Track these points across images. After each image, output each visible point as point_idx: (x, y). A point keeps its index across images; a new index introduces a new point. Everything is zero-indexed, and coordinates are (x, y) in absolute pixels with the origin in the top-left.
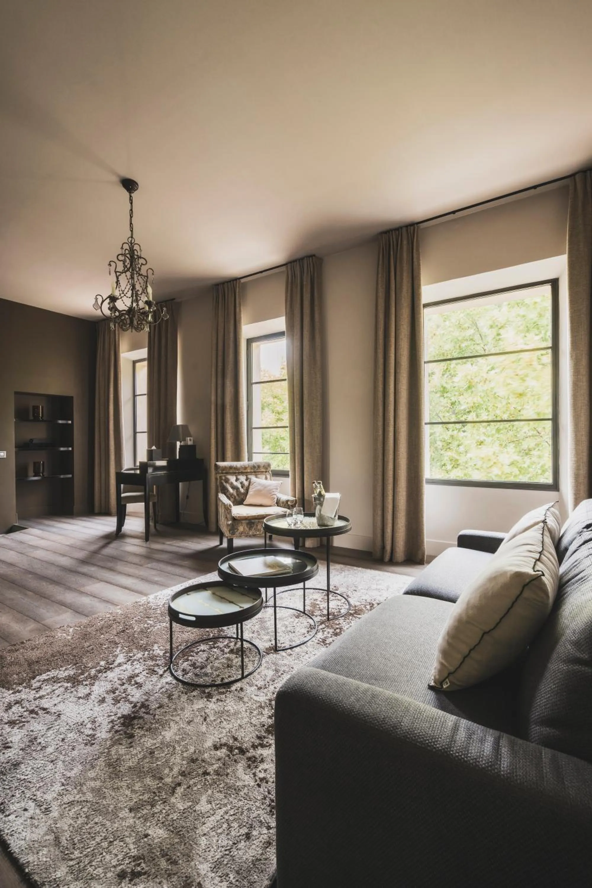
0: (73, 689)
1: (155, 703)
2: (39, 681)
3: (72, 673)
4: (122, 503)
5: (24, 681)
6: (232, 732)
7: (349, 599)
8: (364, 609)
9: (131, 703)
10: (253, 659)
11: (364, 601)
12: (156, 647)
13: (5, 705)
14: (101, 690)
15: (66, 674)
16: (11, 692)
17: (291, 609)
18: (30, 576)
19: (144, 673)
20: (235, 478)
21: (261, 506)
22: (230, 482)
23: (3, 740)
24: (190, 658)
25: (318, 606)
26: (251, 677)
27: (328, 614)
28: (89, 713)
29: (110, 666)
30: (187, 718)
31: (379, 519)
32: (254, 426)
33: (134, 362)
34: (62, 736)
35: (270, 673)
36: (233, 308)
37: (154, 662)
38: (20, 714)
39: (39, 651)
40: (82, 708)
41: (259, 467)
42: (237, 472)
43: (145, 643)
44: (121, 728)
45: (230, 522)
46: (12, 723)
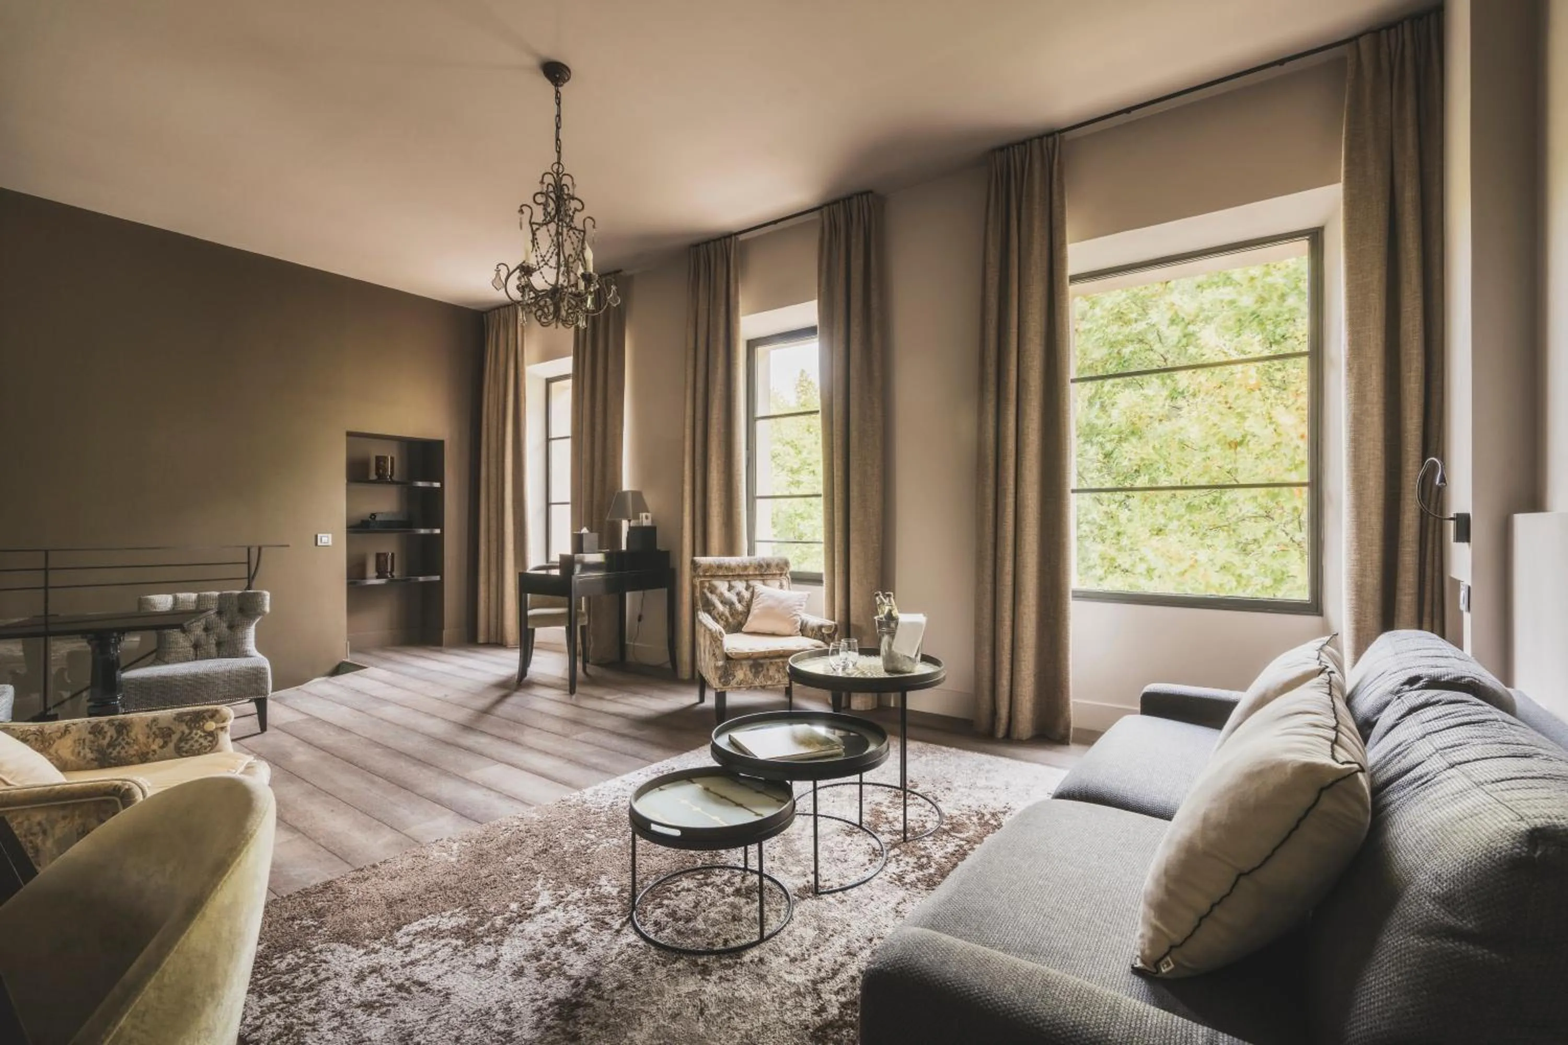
0: (467, 951)
1: (611, 979)
2: (408, 934)
3: (464, 922)
4: (529, 627)
5: (382, 933)
6: (751, 1036)
7: (939, 805)
8: (967, 822)
9: (569, 978)
10: (778, 907)
11: (966, 807)
12: (603, 880)
13: (354, 974)
14: (516, 953)
15: (453, 922)
16: (362, 951)
17: (836, 819)
18: (378, 750)
19: (588, 926)
20: (726, 585)
21: (773, 634)
22: (718, 591)
23: (354, 1036)
24: (666, 902)
25: (883, 815)
26: (777, 939)
27: (905, 830)
28: (497, 995)
29: (528, 912)
30: (670, 1009)
31: (986, 661)
32: (758, 495)
33: (549, 382)
34: (455, 1033)
35: (810, 934)
36: (724, 287)
37: (603, 907)
38: (380, 991)
39: (403, 883)
40: (485, 984)
41: (769, 566)
42: (730, 574)
43: (584, 873)
44: (556, 1022)
45: (720, 663)
46: (368, 1006)
